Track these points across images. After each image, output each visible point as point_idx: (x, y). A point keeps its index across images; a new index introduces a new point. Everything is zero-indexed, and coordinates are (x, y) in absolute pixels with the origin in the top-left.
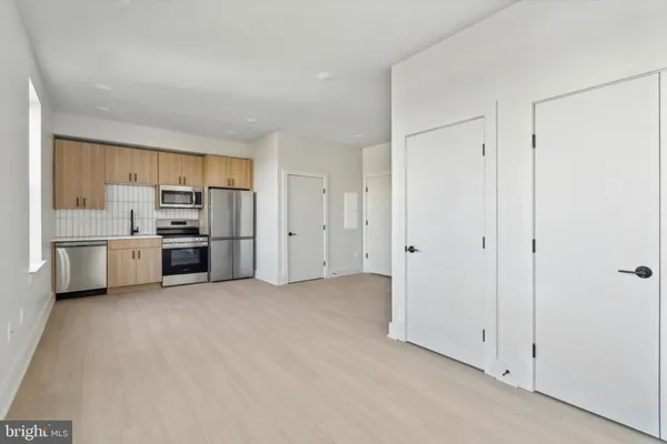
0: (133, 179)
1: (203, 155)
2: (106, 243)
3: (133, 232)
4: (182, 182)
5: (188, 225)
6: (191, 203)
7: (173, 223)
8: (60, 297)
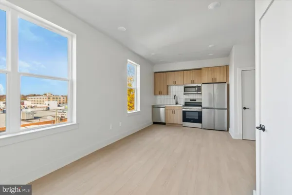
0: (175, 83)
1: (200, 69)
2: (165, 107)
3: (177, 103)
4: (193, 82)
5: (197, 101)
6: (196, 91)
7: (191, 100)
8: (155, 123)
